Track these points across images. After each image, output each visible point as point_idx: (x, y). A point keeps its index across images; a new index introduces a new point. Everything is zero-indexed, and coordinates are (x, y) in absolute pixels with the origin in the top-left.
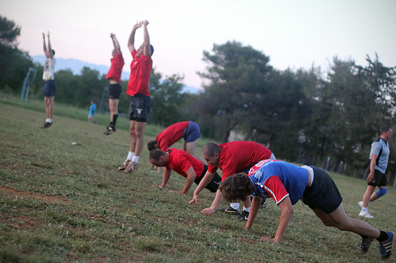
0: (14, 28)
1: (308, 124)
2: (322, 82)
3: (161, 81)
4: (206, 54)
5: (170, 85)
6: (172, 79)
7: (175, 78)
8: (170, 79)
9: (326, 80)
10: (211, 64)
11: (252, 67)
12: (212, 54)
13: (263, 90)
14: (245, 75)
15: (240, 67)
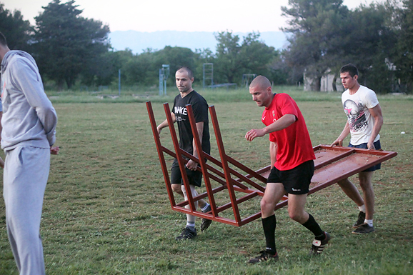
0: (102, 27)
1: (396, 54)
2: (400, 11)
3: (240, 43)
4: (284, 9)
5: (248, 44)
6: (249, 39)
7: (252, 37)
8: (247, 38)
9: (403, 8)
10: (291, 18)
11: (332, 12)
12: (289, 7)
13: (346, 32)
14: (327, 21)
15: (319, 15)
